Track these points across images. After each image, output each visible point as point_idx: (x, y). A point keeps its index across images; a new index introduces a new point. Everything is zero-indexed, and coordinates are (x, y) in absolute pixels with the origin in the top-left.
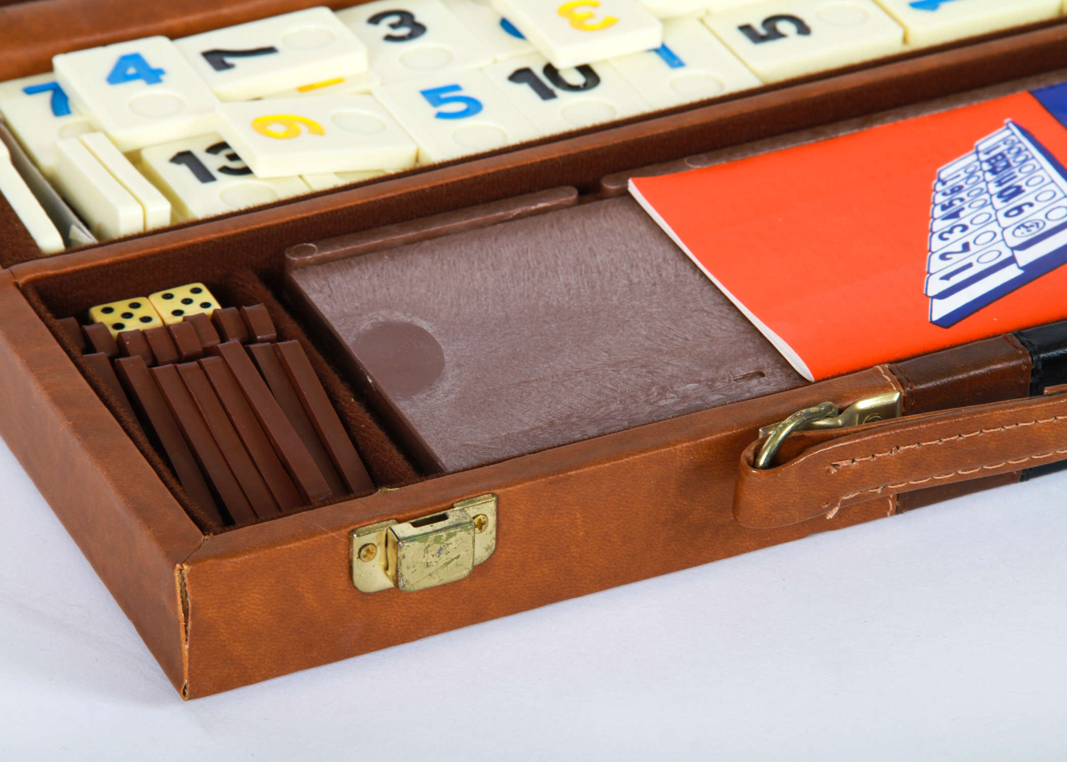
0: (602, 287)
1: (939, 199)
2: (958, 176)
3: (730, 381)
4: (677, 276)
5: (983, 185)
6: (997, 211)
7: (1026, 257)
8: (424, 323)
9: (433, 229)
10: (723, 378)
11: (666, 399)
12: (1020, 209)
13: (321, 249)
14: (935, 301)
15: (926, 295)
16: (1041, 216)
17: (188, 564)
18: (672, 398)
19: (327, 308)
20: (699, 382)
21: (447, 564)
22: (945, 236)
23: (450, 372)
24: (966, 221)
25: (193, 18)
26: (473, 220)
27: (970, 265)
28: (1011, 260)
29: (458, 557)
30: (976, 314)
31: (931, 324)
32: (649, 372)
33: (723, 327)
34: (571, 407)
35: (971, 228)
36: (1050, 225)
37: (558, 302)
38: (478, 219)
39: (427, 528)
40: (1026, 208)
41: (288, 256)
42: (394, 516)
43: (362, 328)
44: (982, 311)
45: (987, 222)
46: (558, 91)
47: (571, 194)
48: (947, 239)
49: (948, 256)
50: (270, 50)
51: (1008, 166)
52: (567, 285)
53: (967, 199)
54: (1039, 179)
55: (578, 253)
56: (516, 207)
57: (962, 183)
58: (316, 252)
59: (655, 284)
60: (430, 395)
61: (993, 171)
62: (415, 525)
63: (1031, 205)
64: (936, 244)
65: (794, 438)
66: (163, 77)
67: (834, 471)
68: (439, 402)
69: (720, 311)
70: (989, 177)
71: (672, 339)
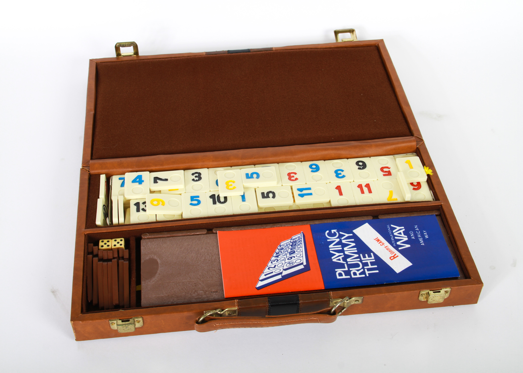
0: (199, 259)
1: (277, 251)
2: (284, 245)
3: (210, 292)
4: (215, 259)
5: (287, 249)
6: (287, 257)
7: (285, 273)
8: (159, 260)
9: (174, 235)
10: (209, 291)
11: (195, 294)
12: (291, 258)
13: (149, 236)
14: (260, 281)
15: (259, 279)
16: (294, 261)
17: (73, 321)
18: (196, 294)
19: (143, 251)
20: (203, 291)
21: (128, 330)
22: (272, 262)
23: (157, 275)
24: (279, 259)
25: (157, 168)
26: (183, 234)
27: (272, 272)
28: (281, 273)
29: (131, 329)
30: (266, 288)
31: (255, 288)
32: (195, 286)
33: (216, 276)
34: (175, 292)
35: (279, 261)
36: (295, 264)
37: (188, 261)
38: (184, 234)
39: (124, 323)
40: (293, 258)
41: (142, 236)
42: (119, 318)
43: (147, 259)
44: (268, 287)
45: (283, 260)
46: (217, 203)
47: (205, 232)
48: (272, 263)
49: (270, 268)
50: (166, 180)
51: (296, 245)
52: (192, 256)
53: (283, 252)
54: (300, 250)
55: (199, 248)
56: (193, 233)
57: (284, 247)
58: (148, 236)
59: (209, 261)
60: (149, 281)
61: (292, 246)
62: (122, 321)
63: (294, 257)
64: (270, 264)
65: (208, 317)
66: (143, 183)
67: (214, 326)
68: (150, 283)
69: (218, 271)
70: (290, 247)
71: (205, 277)
